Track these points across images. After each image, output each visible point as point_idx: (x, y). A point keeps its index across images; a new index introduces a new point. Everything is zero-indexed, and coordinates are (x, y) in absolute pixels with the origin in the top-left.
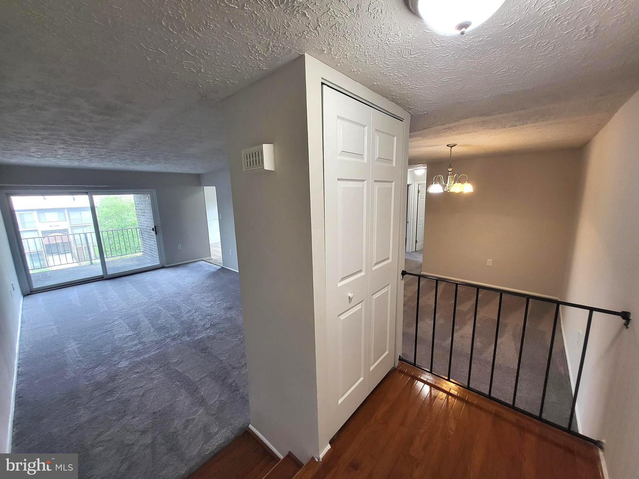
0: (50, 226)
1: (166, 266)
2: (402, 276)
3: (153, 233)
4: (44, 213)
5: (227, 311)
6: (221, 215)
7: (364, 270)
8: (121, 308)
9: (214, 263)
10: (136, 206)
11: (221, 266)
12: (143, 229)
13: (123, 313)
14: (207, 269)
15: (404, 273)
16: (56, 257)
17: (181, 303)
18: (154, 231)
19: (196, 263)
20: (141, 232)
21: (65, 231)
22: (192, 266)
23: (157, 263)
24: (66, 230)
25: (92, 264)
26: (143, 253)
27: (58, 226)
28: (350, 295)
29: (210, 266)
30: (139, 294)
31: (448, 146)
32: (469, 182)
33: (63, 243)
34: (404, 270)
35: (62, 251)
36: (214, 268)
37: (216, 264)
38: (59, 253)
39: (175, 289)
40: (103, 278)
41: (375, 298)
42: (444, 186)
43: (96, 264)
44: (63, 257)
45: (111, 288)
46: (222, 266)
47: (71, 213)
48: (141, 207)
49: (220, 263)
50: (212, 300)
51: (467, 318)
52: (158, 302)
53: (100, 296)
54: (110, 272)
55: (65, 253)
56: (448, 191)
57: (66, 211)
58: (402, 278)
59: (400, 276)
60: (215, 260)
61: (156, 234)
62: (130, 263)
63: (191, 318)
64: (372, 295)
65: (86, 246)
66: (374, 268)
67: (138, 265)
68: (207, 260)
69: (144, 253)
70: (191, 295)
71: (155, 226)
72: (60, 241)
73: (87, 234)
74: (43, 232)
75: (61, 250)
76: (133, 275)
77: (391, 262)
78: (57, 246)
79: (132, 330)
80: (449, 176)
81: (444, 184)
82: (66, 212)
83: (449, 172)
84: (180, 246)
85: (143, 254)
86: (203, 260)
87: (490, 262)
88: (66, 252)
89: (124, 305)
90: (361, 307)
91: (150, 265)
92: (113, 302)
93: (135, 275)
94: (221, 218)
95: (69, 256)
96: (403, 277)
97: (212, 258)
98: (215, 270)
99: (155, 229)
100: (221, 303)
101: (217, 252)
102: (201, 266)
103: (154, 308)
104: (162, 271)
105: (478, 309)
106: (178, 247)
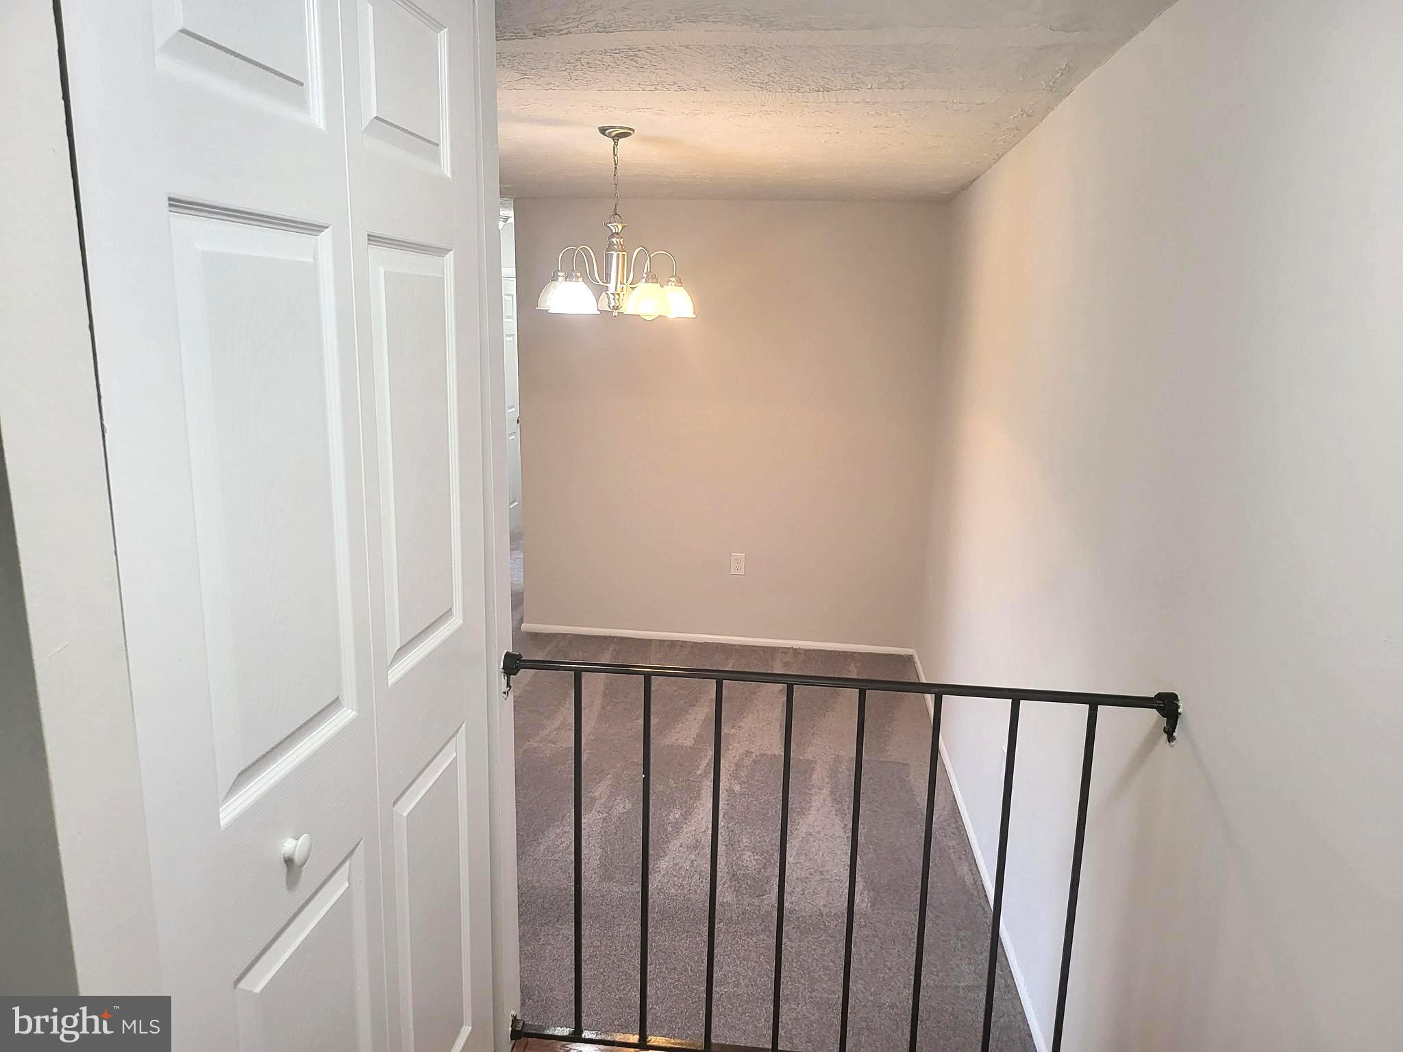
2: (504, 681)
7: (349, 694)
15: (512, 665)
28: (289, 846)
31: (603, 130)
32: (679, 282)
34: (511, 651)
41: (405, 814)
42: (599, 291)
51: (699, 772)
56: (615, 313)
58: (505, 688)
59: (500, 680)
64: (395, 803)
66: (395, 674)
77: (460, 629)
80: (615, 254)
81: (601, 283)
83: (613, 235)
87: (737, 562)
90: (347, 885)
96: (508, 685)
105: (725, 730)
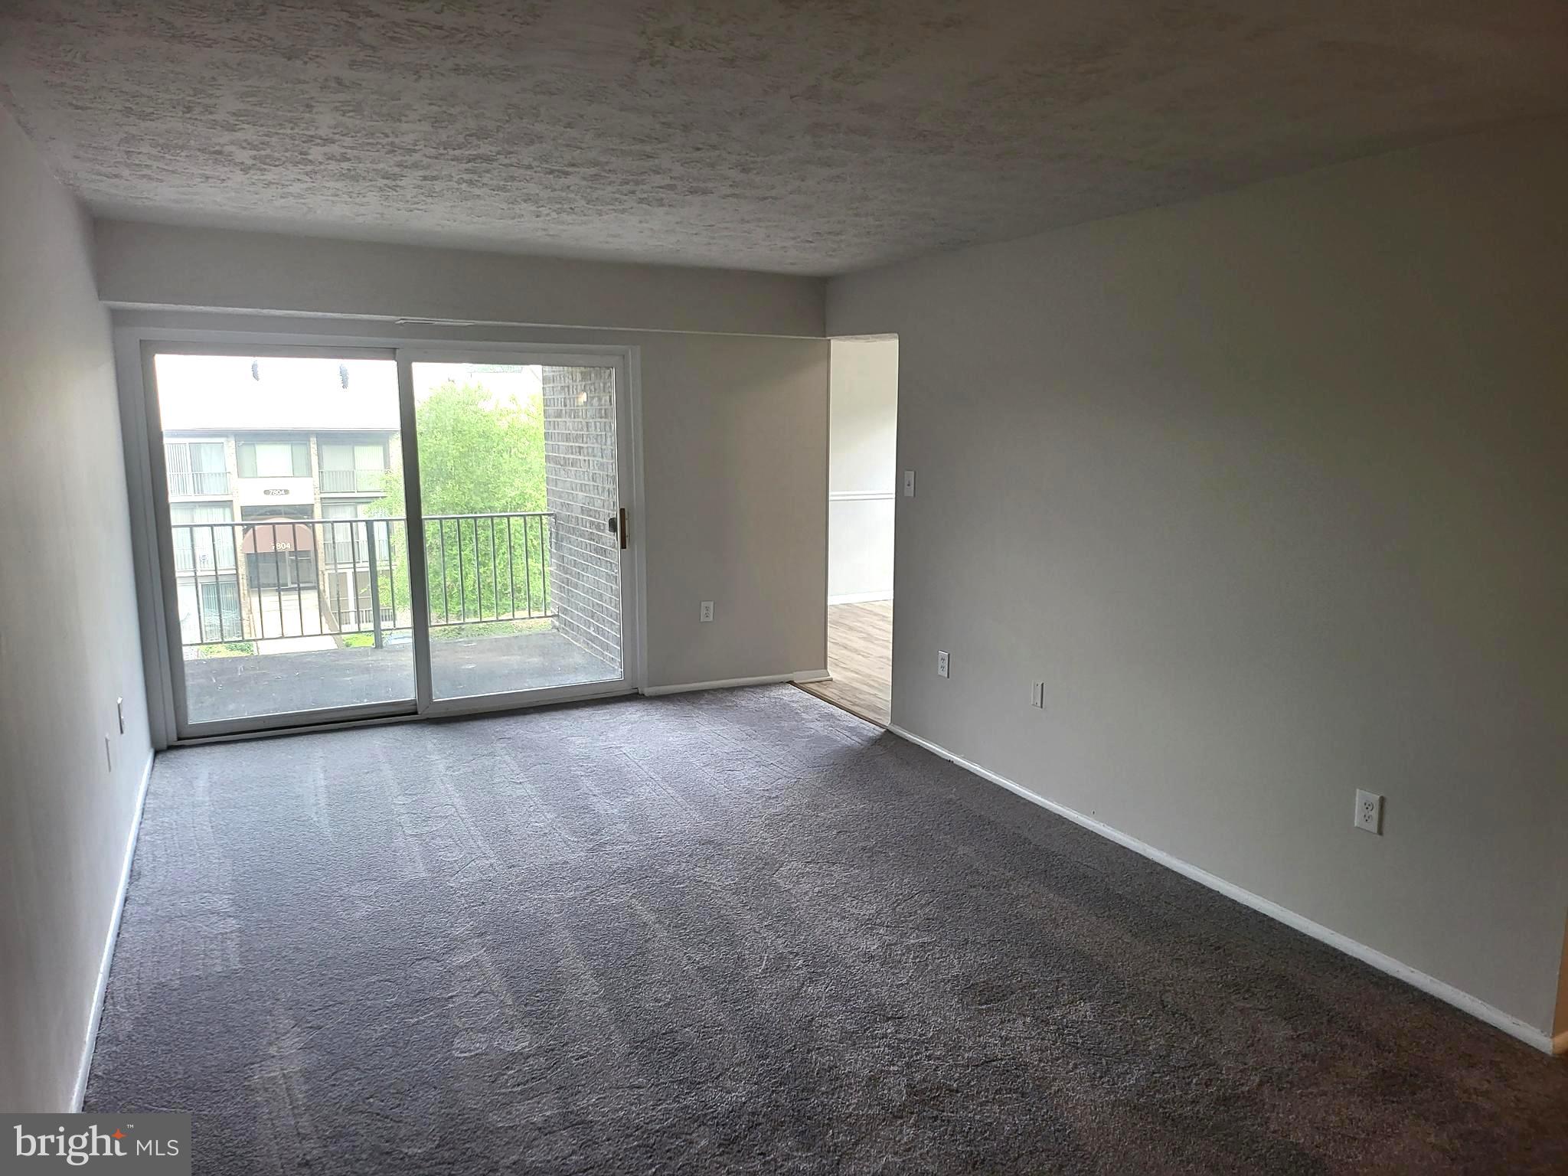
0: (266, 492)
1: (648, 691)
3: (612, 539)
4: (254, 444)
5: (980, 1011)
6: (910, 476)
8: (482, 880)
9: (843, 703)
10: (547, 424)
11: (881, 726)
12: (568, 518)
13: (488, 907)
14: (818, 727)
16: (270, 600)
17: (734, 900)
18: (615, 530)
19: (767, 693)
20: (557, 533)
21: (303, 511)
22: (752, 705)
23: (611, 672)
24: (306, 510)
25: (379, 645)
26: (554, 620)
27: (286, 492)
29: (832, 715)
30: (549, 816)
33: (295, 553)
35: (289, 579)
36: (851, 729)
37: (856, 709)
38: (280, 588)
39: (696, 815)
40: (416, 713)
43: (394, 650)
44: (290, 600)
45: (441, 767)
46: (887, 722)
47: (327, 451)
48: (569, 425)
49: (876, 710)
50: (878, 913)
52: (627, 876)
53: (401, 800)
54: (442, 694)
55: (299, 589)
57: (313, 440)
60: (843, 688)
61: (623, 546)
62: (514, 660)
63: (798, 1012)
65: (368, 569)
67: (543, 672)
68: (811, 686)
69: (557, 624)
70: (770, 864)
71: (622, 511)
72: (288, 546)
73: (375, 523)
74: (246, 511)
75: (286, 579)
76: (520, 719)
78: (277, 563)
79: (527, 1020)
82: (312, 445)
84: (707, 608)
85: (554, 627)
86: (791, 683)
88: (301, 585)
89: (492, 865)
91: (582, 679)
92: (450, 841)
93: (528, 718)
94: (909, 492)
95: (310, 598)
97: (832, 675)
98: (853, 741)
99: (621, 525)
100: (934, 944)
101: (845, 647)
102: (788, 711)
103: (615, 908)
104: (631, 715)
106: (703, 612)
